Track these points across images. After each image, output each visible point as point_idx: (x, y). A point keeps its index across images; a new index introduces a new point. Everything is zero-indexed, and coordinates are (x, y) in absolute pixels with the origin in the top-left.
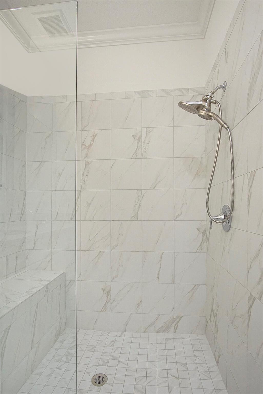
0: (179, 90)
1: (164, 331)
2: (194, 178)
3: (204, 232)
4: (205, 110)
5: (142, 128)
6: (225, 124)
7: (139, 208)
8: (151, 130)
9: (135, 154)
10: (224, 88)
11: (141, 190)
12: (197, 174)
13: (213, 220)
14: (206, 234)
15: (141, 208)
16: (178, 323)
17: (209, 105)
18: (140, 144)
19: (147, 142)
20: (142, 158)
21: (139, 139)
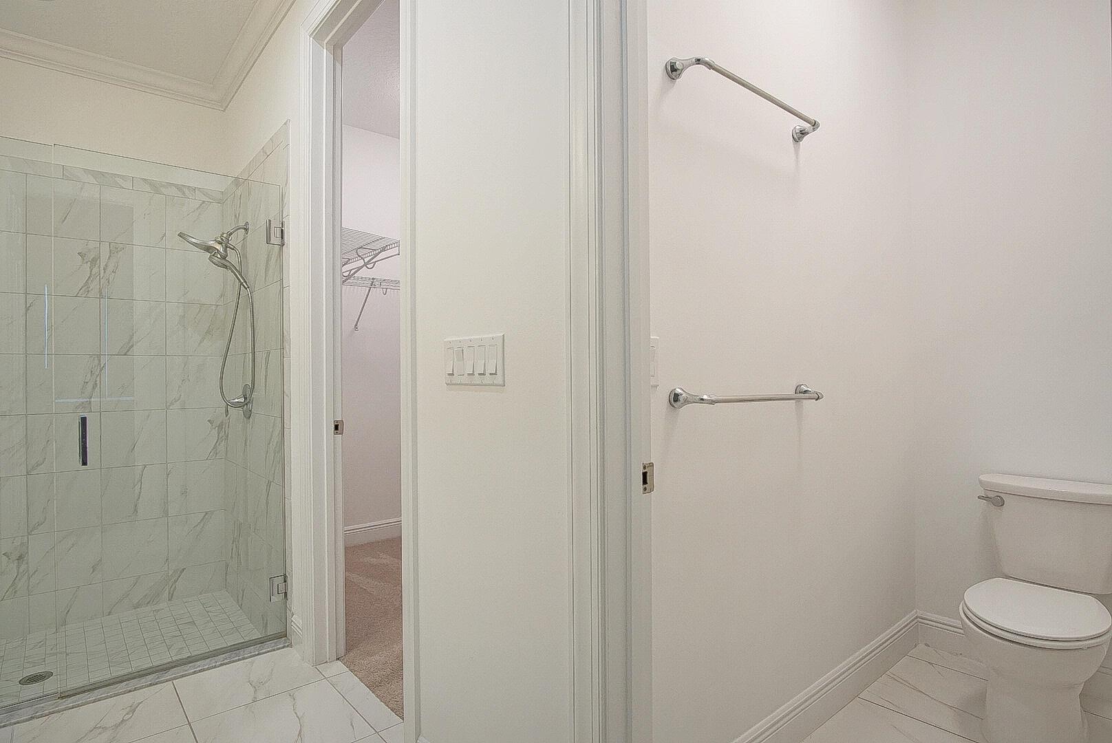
0: (176, 186)
1: (148, 603)
2: (204, 338)
3: (221, 426)
4: (219, 256)
5: (100, 242)
6: (246, 282)
7: (94, 388)
8: (119, 249)
9: (83, 289)
10: (246, 230)
11: (99, 356)
12: (208, 332)
13: (229, 405)
14: (223, 430)
15: (97, 389)
16: (175, 581)
17: (225, 251)
18: (95, 270)
19: (111, 267)
20: (101, 297)
21: (94, 261)
